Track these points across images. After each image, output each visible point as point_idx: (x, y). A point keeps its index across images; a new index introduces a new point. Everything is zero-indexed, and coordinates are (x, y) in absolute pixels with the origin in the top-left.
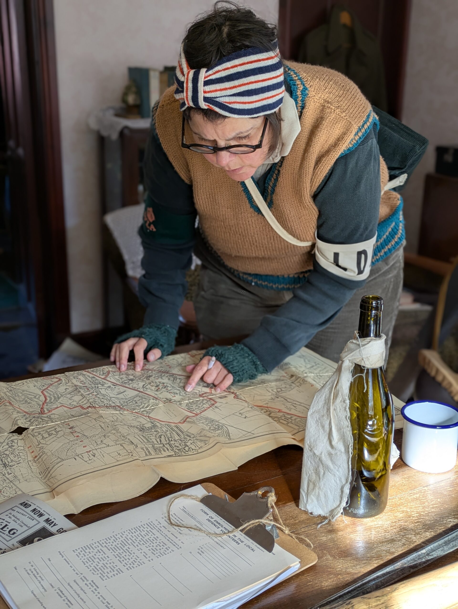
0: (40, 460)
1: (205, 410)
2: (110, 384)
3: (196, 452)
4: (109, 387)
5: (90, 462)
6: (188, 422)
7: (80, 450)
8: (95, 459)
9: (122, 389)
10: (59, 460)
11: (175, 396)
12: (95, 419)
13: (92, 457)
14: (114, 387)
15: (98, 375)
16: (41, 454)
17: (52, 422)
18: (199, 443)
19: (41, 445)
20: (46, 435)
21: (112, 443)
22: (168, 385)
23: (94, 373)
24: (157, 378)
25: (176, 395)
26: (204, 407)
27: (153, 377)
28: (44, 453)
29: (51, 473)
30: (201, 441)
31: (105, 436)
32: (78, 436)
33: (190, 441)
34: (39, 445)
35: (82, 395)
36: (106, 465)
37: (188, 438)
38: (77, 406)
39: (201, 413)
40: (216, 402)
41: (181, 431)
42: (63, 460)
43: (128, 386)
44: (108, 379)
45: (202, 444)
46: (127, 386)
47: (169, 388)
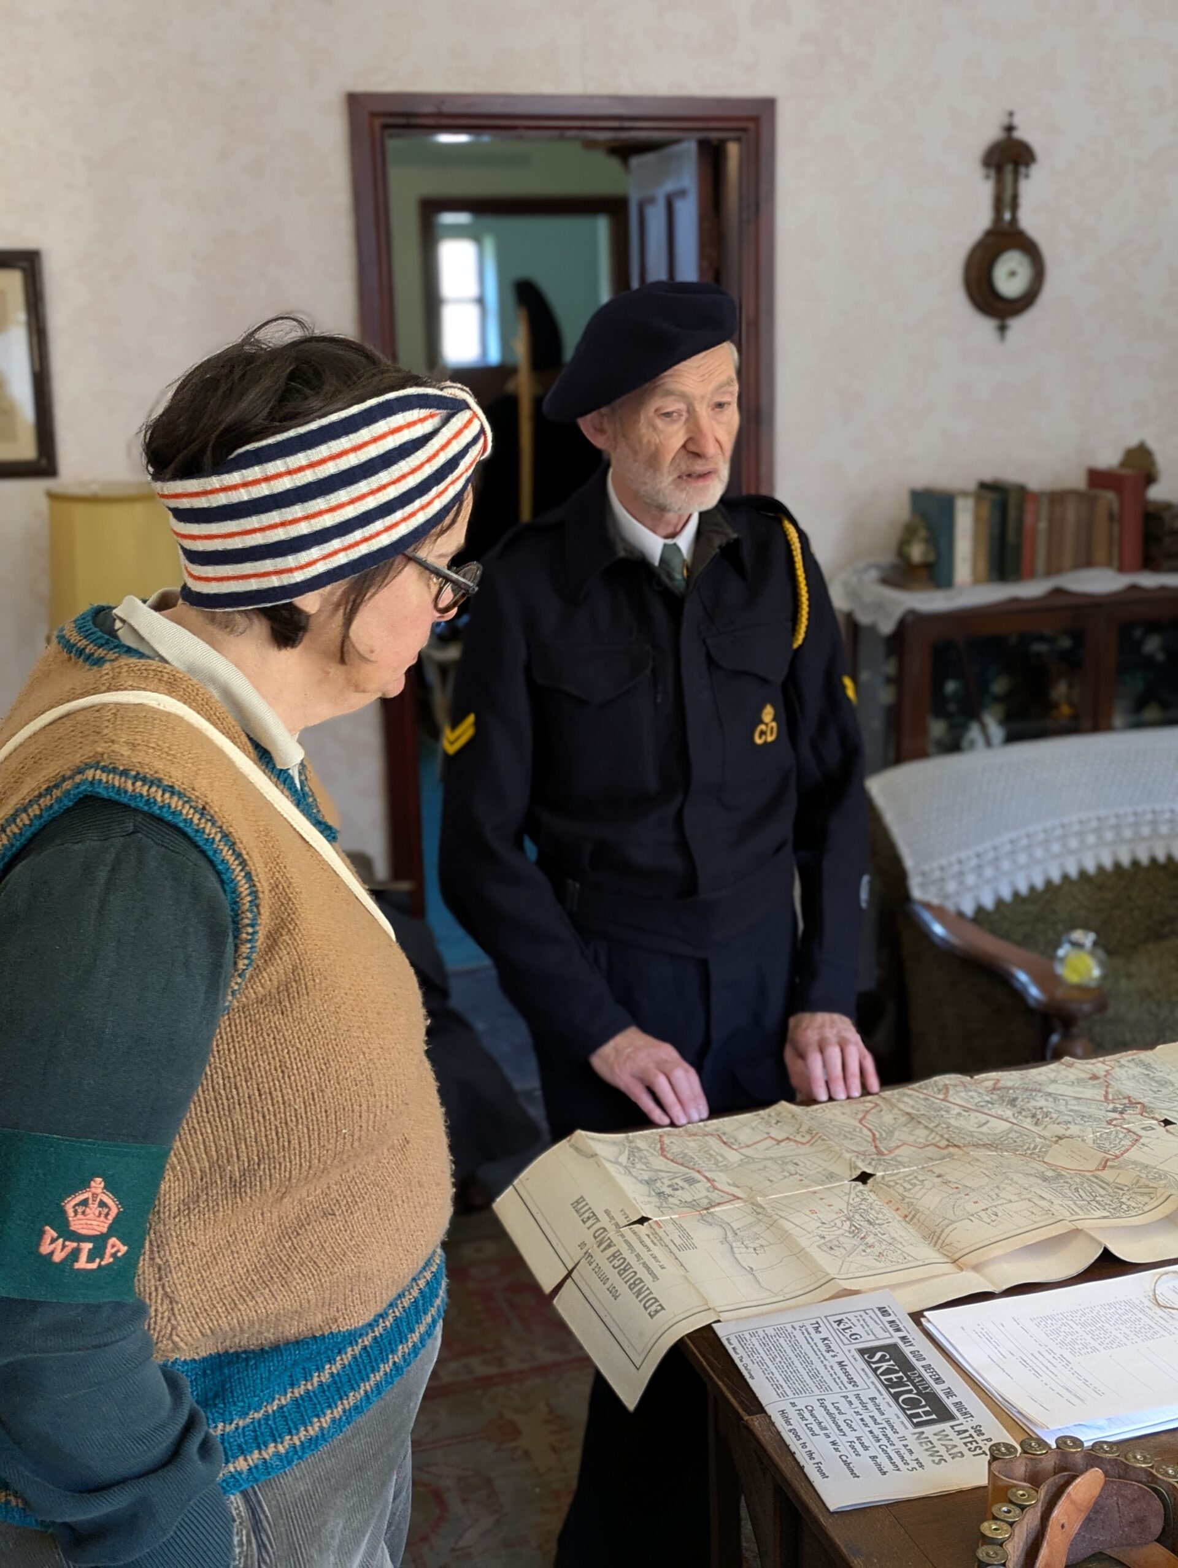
0: (915, 1220)
1: (1128, 1150)
2: (957, 1110)
3: (1140, 1212)
4: (959, 1114)
5: (993, 1223)
6: (1112, 1167)
7: (971, 1208)
8: (999, 1219)
9: (983, 1118)
10: (946, 1222)
11: (1068, 1128)
12: (969, 1163)
13: (994, 1217)
14: (966, 1114)
15: (932, 1094)
16: (913, 1212)
17: (905, 1167)
18: (1140, 1198)
19: (907, 1200)
20: (908, 1186)
21: (1014, 1198)
22: (1050, 1110)
23: (925, 1091)
24: (1026, 1100)
25: (1069, 1125)
26: (1123, 1146)
27: (1020, 1100)
28: (917, 1211)
29: (942, 1238)
30: (1143, 1194)
31: (998, 1187)
32: (957, 1188)
33: (1124, 1197)
34: (903, 1200)
35: (926, 1127)
36: (1020, 1228)
37: (1121, 1192)
38: (928, 1146)
39: (1122, 1154)
40: (1140, 1137)
41: (1104, 1182)
42: (953, 1222)
43: (989, 1112)
44: (951, 1099)
45: (1146, 1199)
46: (986, 1111)
47: (1054, 1116)
